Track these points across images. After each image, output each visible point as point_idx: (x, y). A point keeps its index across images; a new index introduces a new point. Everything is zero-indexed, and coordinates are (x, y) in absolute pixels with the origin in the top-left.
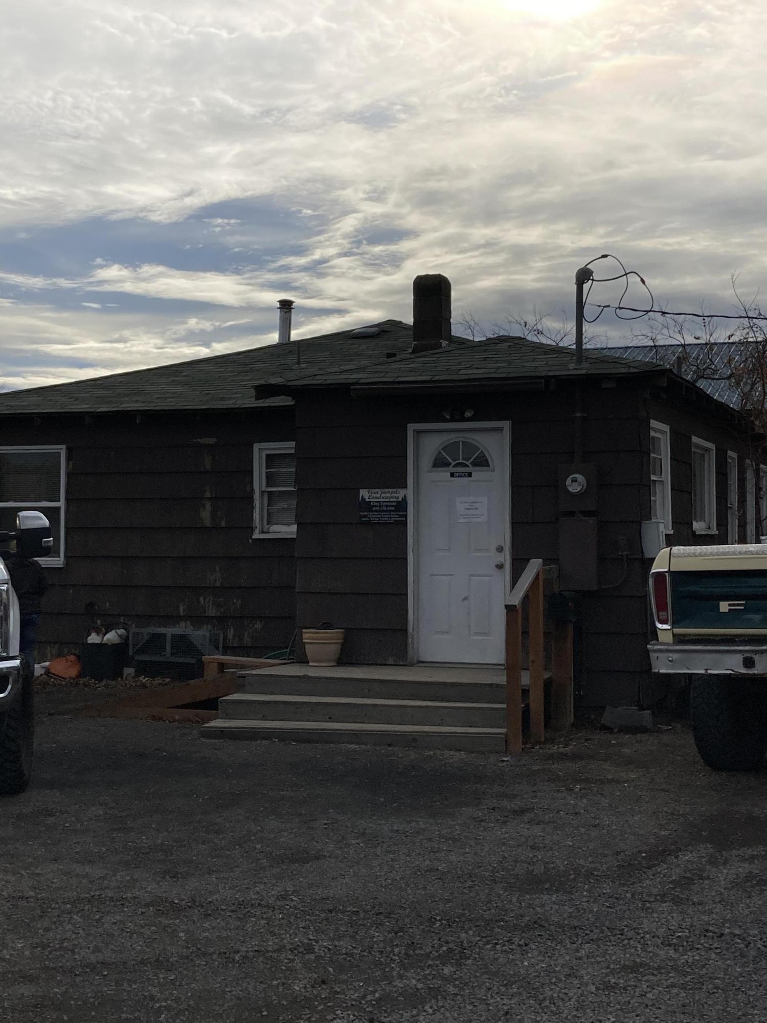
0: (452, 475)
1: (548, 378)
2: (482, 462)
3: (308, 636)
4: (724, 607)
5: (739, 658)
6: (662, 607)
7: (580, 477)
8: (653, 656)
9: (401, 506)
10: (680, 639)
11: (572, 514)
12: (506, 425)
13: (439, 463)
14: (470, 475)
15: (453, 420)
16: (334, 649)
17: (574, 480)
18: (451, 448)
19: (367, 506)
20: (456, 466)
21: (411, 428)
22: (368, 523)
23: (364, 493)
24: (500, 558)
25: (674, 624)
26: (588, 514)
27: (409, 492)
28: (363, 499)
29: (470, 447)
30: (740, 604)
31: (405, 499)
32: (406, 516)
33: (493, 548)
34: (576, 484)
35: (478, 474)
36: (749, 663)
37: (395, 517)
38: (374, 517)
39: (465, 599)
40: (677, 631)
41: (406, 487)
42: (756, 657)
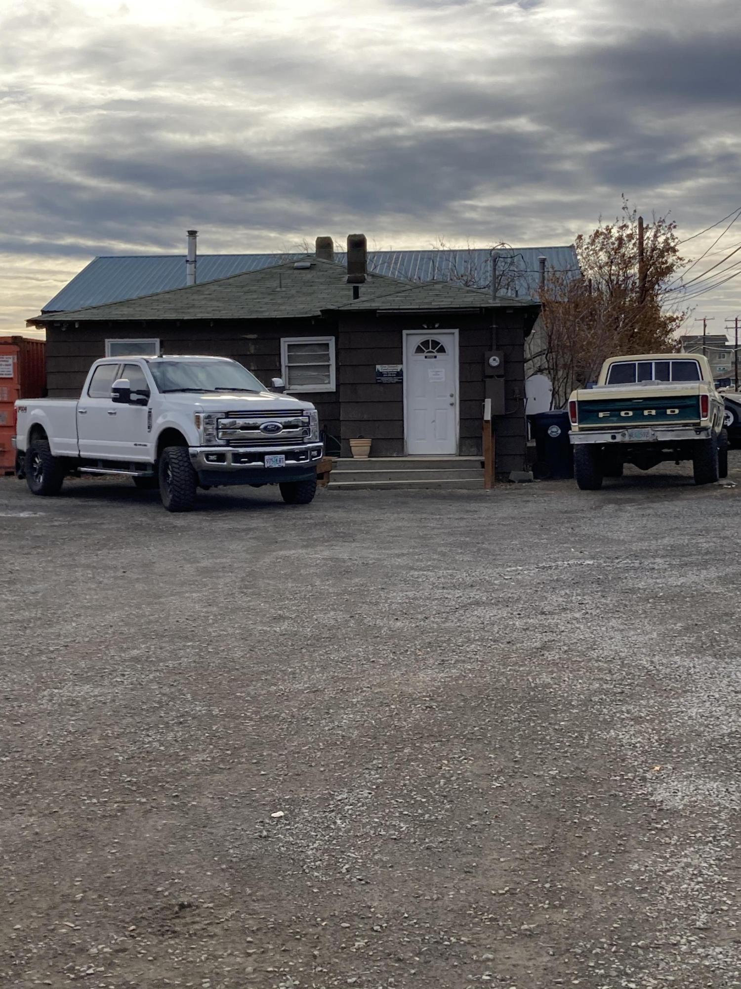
0: (426, 357)
1: (481, 308)
2: (442, 350)
3: (353, 442)
4: (601, 415)
5: (610, 436)
6: (574, 415)
7: (497, 359)
8: (571, 437)
9: (400, 374)
10: (581, 429)
11: (491, 377)
12: (456, 331)
13: (419, 350)
14: (435, 357)
15: (428, 328)
16: (367, 449)
17: (494, 360)
18: (426, 343)
19: (381, 374)
20: (428, 352)
21: (405, 332)
22: (381, 383)
23: (379, 367)
24: (452, 400)
25: (579, 423)
26: (499, 376)
27: (404, 367)
28: (378, 371)
29: (435, 343)
30: (607, 414)
31: (401, 370)
32: (402, 379)
33: (448, 395)
34: (494, 361)
35: (440, 356)
36: (614, 437)
37: (396, 380)
38: (384, 380)
39: (434, 421)
40: (581, 426)
41: (402, 364)
42: (616, 435)
